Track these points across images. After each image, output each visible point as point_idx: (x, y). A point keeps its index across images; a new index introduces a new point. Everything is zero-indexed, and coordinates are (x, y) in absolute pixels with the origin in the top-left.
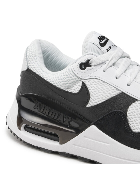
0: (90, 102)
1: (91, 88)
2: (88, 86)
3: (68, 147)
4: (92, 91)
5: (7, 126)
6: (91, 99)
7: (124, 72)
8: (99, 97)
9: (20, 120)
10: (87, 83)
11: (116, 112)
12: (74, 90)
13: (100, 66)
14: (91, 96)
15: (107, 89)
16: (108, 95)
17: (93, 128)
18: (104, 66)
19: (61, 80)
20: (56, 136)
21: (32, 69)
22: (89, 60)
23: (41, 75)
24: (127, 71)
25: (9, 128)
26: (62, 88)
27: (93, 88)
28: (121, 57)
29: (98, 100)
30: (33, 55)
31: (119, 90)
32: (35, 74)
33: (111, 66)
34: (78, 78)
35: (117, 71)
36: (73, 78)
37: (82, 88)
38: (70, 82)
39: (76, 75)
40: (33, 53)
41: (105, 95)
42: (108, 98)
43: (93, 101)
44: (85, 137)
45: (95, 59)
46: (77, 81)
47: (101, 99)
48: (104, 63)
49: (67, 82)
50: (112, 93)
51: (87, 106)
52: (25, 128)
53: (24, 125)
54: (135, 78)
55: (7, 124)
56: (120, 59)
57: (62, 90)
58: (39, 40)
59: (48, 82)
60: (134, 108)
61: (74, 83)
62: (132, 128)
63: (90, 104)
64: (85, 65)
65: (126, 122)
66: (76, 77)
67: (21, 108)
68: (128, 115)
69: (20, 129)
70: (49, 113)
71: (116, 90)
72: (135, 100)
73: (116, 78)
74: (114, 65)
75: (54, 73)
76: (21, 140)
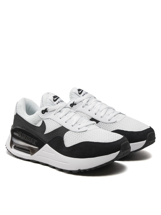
0: (46, 131)
1: (47, 124)
2: (45, 123)
3: (35, 157)
4: (47, 125)
5: (6, 147)
6: (46, 130)
7: (65, 115)
8: (50, 128)
9: (12, 143)
10: (45, 121)
11: (58, 136)
12: (38, 125)
13: (53, 112)
14: (46, 128)
15: (54, 124)
16: (55, 127)
17: (47, 146)
18: (55, 112)
19: (32, 120)
20: (29, 151)
21: (18, 114)
22: (47, 109)
23: (23, 117)
24: (67, 115)
25: (8, 150)
26: (33, 124)
27: (48, 124)
28: (65, 107)
29: (50, 130)
30: (20, 106)
31: (61, 125)
32: (20, 116)
33: (58, 112)
34: (41, 118)
35: (61, 115)
36: (38, 118)
37: (42, 124)
38: (36, 121)
39: (40, 117)
40: (20, 105)
41: (53, 127)
42: (55, 129)
43: (47, 131)
44: (43, 151)
45: (50, 108)
46: (40, 120)
47: (51, 130)
48: (54, 110)
49: (35, 121)
50: (57, 127)
51: (44, 134)
52: (14, 147)
53: (14, 145)
54: (70, 119)
55: (6, 148)
56: (64, 108)
57: (33, 125)
58: (25, 98)
59: (27, 122)
60: (67, 134)
61: (39, 121)
62: (65, 145)
63: (46, 132)
64: (44, 111)
65: (63, 141)
66: (39, 118)
67: (13, 136)
68: (64, 138)
69: (11, 148)
70: (26, 138)
71: (59, 125)
72: (68, 130)
73: (60, 118)
74: (60, 111)
75: (30, 116)
76: (12, 154)
